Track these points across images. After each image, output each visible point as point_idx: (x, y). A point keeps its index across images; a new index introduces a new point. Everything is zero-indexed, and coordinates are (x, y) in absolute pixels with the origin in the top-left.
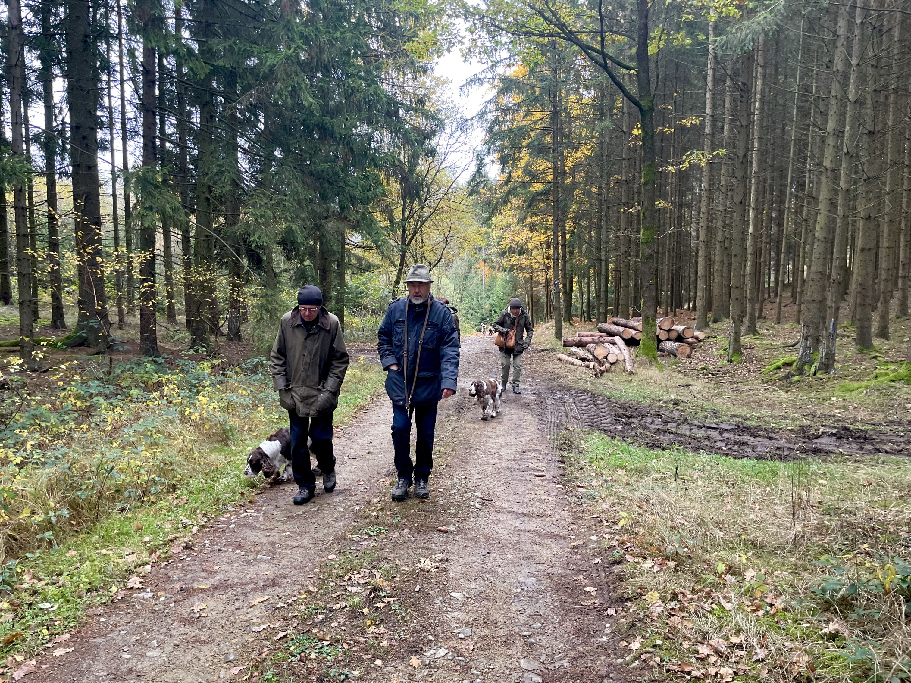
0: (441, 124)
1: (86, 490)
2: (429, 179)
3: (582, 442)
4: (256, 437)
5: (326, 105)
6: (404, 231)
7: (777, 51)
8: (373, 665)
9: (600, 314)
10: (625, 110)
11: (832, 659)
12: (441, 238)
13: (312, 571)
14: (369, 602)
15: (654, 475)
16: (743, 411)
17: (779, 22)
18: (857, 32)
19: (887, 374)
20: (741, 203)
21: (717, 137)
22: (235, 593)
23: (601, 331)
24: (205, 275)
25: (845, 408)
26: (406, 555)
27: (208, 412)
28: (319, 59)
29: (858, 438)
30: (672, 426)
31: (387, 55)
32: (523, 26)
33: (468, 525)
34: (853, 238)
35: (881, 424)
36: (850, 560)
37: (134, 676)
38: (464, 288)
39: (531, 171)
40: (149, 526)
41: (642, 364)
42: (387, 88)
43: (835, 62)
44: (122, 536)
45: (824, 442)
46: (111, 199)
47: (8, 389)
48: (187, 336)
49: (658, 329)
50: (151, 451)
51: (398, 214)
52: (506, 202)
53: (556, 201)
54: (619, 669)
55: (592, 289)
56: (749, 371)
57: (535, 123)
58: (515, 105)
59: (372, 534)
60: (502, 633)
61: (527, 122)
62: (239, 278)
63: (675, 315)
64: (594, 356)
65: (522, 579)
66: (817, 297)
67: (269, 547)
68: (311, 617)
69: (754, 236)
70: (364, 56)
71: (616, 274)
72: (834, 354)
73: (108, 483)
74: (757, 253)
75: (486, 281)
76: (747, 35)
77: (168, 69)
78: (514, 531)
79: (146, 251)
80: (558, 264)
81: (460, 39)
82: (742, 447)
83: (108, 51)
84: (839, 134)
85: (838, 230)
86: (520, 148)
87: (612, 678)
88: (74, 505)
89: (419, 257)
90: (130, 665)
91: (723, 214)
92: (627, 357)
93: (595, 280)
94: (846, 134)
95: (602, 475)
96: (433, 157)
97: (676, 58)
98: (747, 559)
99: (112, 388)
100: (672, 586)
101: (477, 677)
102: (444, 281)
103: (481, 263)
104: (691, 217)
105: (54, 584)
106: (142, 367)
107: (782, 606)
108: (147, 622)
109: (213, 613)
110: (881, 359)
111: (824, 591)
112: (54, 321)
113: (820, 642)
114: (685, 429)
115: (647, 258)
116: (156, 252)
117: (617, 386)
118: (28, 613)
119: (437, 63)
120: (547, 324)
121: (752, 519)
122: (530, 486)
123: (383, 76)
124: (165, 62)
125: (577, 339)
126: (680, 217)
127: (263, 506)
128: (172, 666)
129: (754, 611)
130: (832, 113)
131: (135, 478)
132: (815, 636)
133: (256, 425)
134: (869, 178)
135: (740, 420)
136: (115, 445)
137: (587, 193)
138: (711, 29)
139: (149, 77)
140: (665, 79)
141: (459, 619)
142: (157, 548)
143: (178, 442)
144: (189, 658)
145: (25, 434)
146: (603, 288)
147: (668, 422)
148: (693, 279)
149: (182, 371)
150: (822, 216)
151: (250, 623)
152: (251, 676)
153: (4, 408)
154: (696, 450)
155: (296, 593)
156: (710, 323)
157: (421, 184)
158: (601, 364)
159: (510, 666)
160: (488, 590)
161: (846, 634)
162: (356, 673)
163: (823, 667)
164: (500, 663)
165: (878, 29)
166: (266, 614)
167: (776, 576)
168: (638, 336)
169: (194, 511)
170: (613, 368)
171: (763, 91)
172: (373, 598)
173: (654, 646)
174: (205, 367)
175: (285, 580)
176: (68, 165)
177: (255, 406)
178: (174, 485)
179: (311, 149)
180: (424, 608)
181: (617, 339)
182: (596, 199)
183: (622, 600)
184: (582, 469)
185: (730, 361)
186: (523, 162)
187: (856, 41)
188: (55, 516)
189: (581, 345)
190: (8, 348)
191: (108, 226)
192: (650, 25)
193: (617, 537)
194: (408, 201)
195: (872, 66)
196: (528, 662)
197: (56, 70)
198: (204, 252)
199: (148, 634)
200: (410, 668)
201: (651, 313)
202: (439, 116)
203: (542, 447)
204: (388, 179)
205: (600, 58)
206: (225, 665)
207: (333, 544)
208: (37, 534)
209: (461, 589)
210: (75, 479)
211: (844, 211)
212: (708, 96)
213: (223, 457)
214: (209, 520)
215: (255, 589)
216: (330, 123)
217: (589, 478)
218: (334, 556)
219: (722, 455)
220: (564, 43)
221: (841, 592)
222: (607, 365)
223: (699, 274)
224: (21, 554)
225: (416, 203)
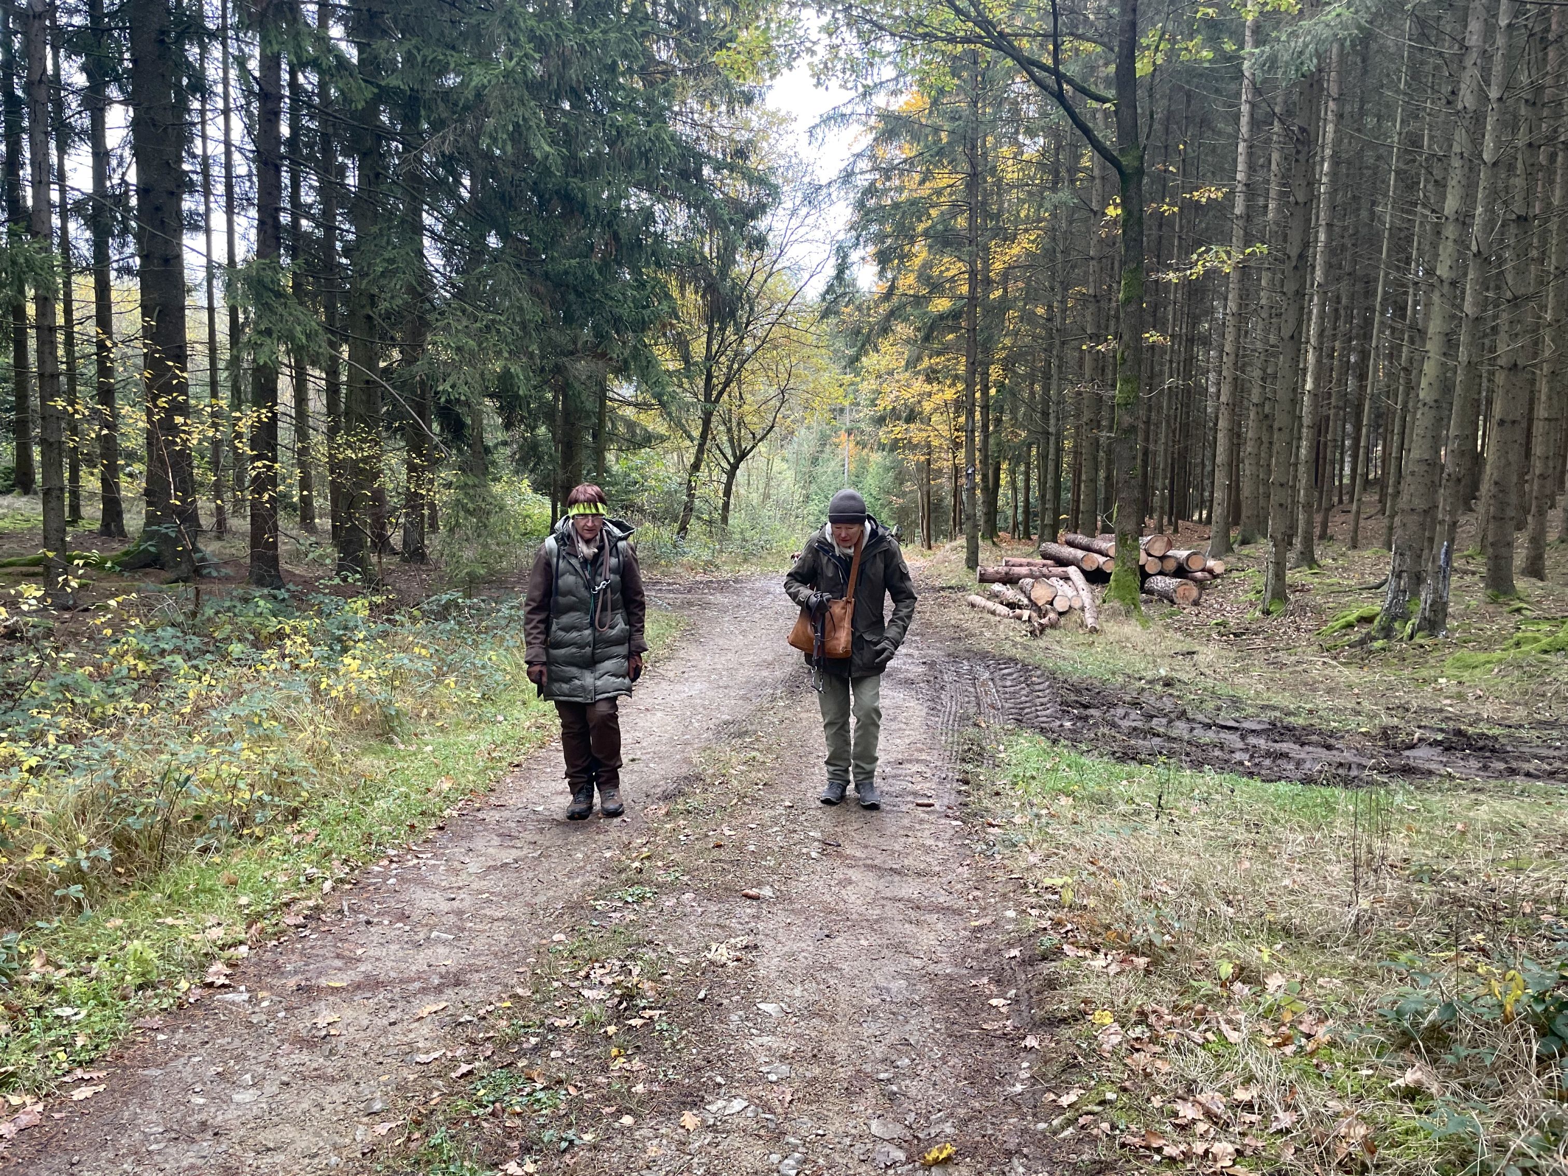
0: (774, 192)
1: (142, 815)
2: (753, 289)
3: (1002, 748)
4: (442, 729)
5: (574, 156)
6: (709, 377)
7: (1365, 72)
8: (617, 1125)
9: (1044, 526)
10: (1096, 172)
11: (1407, 1133)
12: (773, 391)
13: (523, 961)
14: (618, 1017)
15: (1122, 807)
16: (1285, 700)
17: (1363, 22)
18: (1501, 41)
19: (1536, 640)
20: (1292, 337)
21: (1256, 221)
22: (389, 996)
23: (1045, 556)
24: (362, 449)
25: (1461, 697)
26: (686, 937)
27: (359, 684)
28: (561, 77)
29: (1481, 749)
30: (1159, 724)
31: (684, 71)
32: (920, 23)
33: (796, 887)
34: (1490, 402)
35: (1521, 726)
36: (1451, 960)
37: (209, 1134)
38: (812, 479)
39: (930, 277)
40: (249, 878)
41: (1114, 614)
42: (681, 128)
43: (1461, 93)
44: (202, 895)
45: (1421, 756)
46: (205, 316)
47: (22, 638)
48: (330, 553)
49: (1143, 555)
50: (259, 751)
51: (698, 349)
52: (885, 330)
53: (972, 330)
54: (1040, 1140)
55: (1034, 483)
56: (1298, 629)
57: (939, 192)
58: (905, 161)
59: (630, 899)
60: (842, 1074)
61: (925, 191)
62: (420, 455)
63: (1176, 531)
64: (1030, 600)
65: (883, 983)
66: (1420, 504)
67: (452, 918)
68: (516, 1040)
69: (1314, 395)
70: (643, 72)
71: (1075, 458)
72: (1446, 603)
73: (181, 804)
74: (1320, 427)
75: (851, 467)
76: (1306, 45)
77: (306, 91)
78: (874, 900)
79: (260, 407)
80: (973, 440)
81: (808, 45)
82: (1279, 762)
83: (202, 59)
84: (1464, 220)
85: (1458, 388)
86: (912, 237)
87: (1026, 1156)
88: (122, 842)
89: (734, 424)
90: (203, 1116)
91: (1262, 357)
92: (1087, 603)
93: (1038, 467)
94: (1477, 220)
95: (1032, 805)
96: (762, 250)
97: (1188, 82)
98: (1272, 956)
99: (196, 639)
100: (1138, 1000)
101: (795, 1148)
102: (778, 465)
103: (843, 436)
104: (1208, 362)
105: (82, 974)
106: (252, 605)
107: (1327, 1037)
108: (237, 1042)
109: (351, 1029)
110: (1528, 613)
111: (1400, 1014)
112: (106, 525)
113: (1388, 1102)
114: (1181, 729)
115: (1125, 431)
116: (279, 408)
117: (1067, 652)
118: (36, 1024)
119: (770, 87)
120: (954, 544)
121: (1286, 887)
122: (906, 822)
123: (676, 109)
124: (301, 79)
125: (1003, 569)
126: (1190, 360)
127: (446, 847)
128: (276, 1119)
129: (1278, 1046)
130: (1454, 183)
131: (230, 796)
132: (1381, 1091)
133: (442, 709)
134: (1516, 298)
135: (1278, 714)
136: (197, 738)
137: (1028, 317)
138: (1248, 33)
139: (270, 106)
140: (1168, 119)
141: (770, 1049)
142: (261, 916)
143: (305, 737)
144: (305, 1106)
145: (46, 717)
146: (1050, 483)
147: (1152, 717)
148: (1208, 468)
149: (320, 613)
150: (1432, 362)
151: (412, 1049)
152: (409, 1139)
153: (16, 671)
154: (1198, 765)
155: (493, 999)
156: (1235, 546)
157: (740, 298)
158: (1042, 614)
159: (853, 1131)
160: (823, 1001)
161: (1434, 1089)
162: (588, 1137)
163: (1391, 1146)
164: (836, 1126)
165: (1538, 37)
166: (441, 1033)
167: (1321, 987)
168: (1110, 567)
169: (327, 854)
170: (1063, 621)
171: (1338, 142)
172: (626, 1009)
173: (1102, 1103)
174: (359, 607)
175: (476, 976)
176: (132, 256)
177: (441, 675)
178: (296, 809)
179: (546, 234)
180: (711, 1029)
181: (1072, 571)
182: (1043, 327)
183: (1053, 1022)
184: (997, 794)
185: (1267, 613)
186: (918, 262)
187: (1498, 57)
188: (87, 858)
189: (1010, 580)
190: (24, 569)
191: (199, 360)
192: (1141, 24)
193: (1050, 913)
194: (717, 325)
195: (1527, 101)
196: (885, 1125)
197: (113, 92)
198: (362, 410)
199: (237, 1063)
200: (680, 1131)
201: (1130, 526)
202: (773, 180)
203: (933, 757)
204: (682, 289)
205: (1051, 81)
206: (365, 1120)
207: (562, 915)
208: (55, 889)
209: (777, 997)
210: (124, 795)
211: (1470, 356)
212: (1240, 149)
213: (382, 763)
214: (352, 870)
215: (424, 991)
216: (580, 189)
217: (1009, 811)
218: (562, 937)
219: (1242, 775)
220: (990, 54)
221: (1430, 1017)
222: (1052, 615)
223: (1219, 460)
224: (28, 922)
225: (730, 330)
